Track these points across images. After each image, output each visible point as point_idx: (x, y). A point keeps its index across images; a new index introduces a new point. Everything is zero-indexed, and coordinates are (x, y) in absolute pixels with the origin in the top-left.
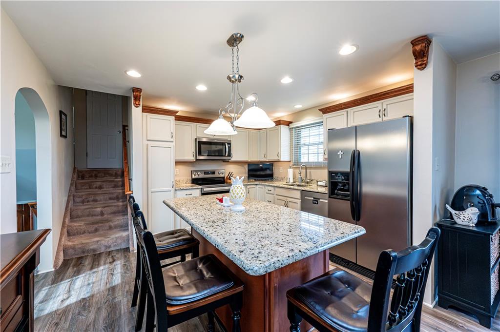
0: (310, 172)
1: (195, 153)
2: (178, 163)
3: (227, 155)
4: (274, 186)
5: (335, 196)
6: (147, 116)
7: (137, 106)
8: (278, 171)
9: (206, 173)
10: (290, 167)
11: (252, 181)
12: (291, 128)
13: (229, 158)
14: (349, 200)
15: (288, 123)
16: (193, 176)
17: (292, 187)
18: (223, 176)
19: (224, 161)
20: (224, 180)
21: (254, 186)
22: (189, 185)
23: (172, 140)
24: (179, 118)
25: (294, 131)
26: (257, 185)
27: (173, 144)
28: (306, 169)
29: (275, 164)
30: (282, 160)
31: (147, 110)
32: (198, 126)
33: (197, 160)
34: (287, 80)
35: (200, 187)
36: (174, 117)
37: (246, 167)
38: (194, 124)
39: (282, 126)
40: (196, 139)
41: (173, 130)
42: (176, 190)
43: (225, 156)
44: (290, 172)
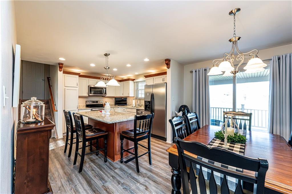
0: (142, 102)
1: (88, 93)
2: (80, 97)
3: (104, 94)
4: (126, 108)
5: (147, 110)
6: (65, 75)
7: (60, 71)
8: (129, 101)
9: (93, 102)
10: (134, 99)
11: (117, 106)
12: (134, 82)
13: (105, 95)
14: (150, 111)
15: (133, 80)
16: (87, 103)
17: (134, 108)
18: (102, 103)
19: (103, 96)
20: (103, 106)
21: (117, 108)
22: (85, 108)
23: (77, 86)
24: (80, 76)
25: (135, 83)
26: (118, 107)
27: (78, 88)
28: (140, 100)
29: (128, 98)
30: (130, 96)
31: (65, 72)
32: (90, 80)
33: (89, 96)
34: (129, 65)
35: (91, 108)
36: (78, 76)
37: (114, 99)
38: (88, 79)
39: (130, 81)
40: (89, 86)
41: (78, 82)
42: (79, 110)
43: (103, 94)
44: (134, 101)
